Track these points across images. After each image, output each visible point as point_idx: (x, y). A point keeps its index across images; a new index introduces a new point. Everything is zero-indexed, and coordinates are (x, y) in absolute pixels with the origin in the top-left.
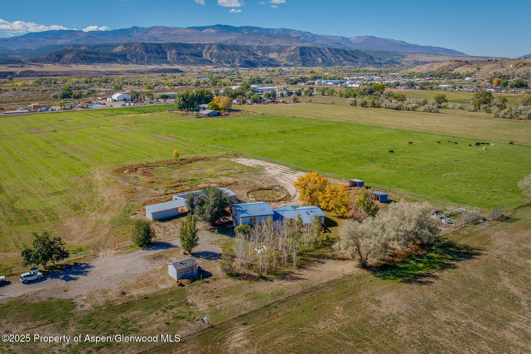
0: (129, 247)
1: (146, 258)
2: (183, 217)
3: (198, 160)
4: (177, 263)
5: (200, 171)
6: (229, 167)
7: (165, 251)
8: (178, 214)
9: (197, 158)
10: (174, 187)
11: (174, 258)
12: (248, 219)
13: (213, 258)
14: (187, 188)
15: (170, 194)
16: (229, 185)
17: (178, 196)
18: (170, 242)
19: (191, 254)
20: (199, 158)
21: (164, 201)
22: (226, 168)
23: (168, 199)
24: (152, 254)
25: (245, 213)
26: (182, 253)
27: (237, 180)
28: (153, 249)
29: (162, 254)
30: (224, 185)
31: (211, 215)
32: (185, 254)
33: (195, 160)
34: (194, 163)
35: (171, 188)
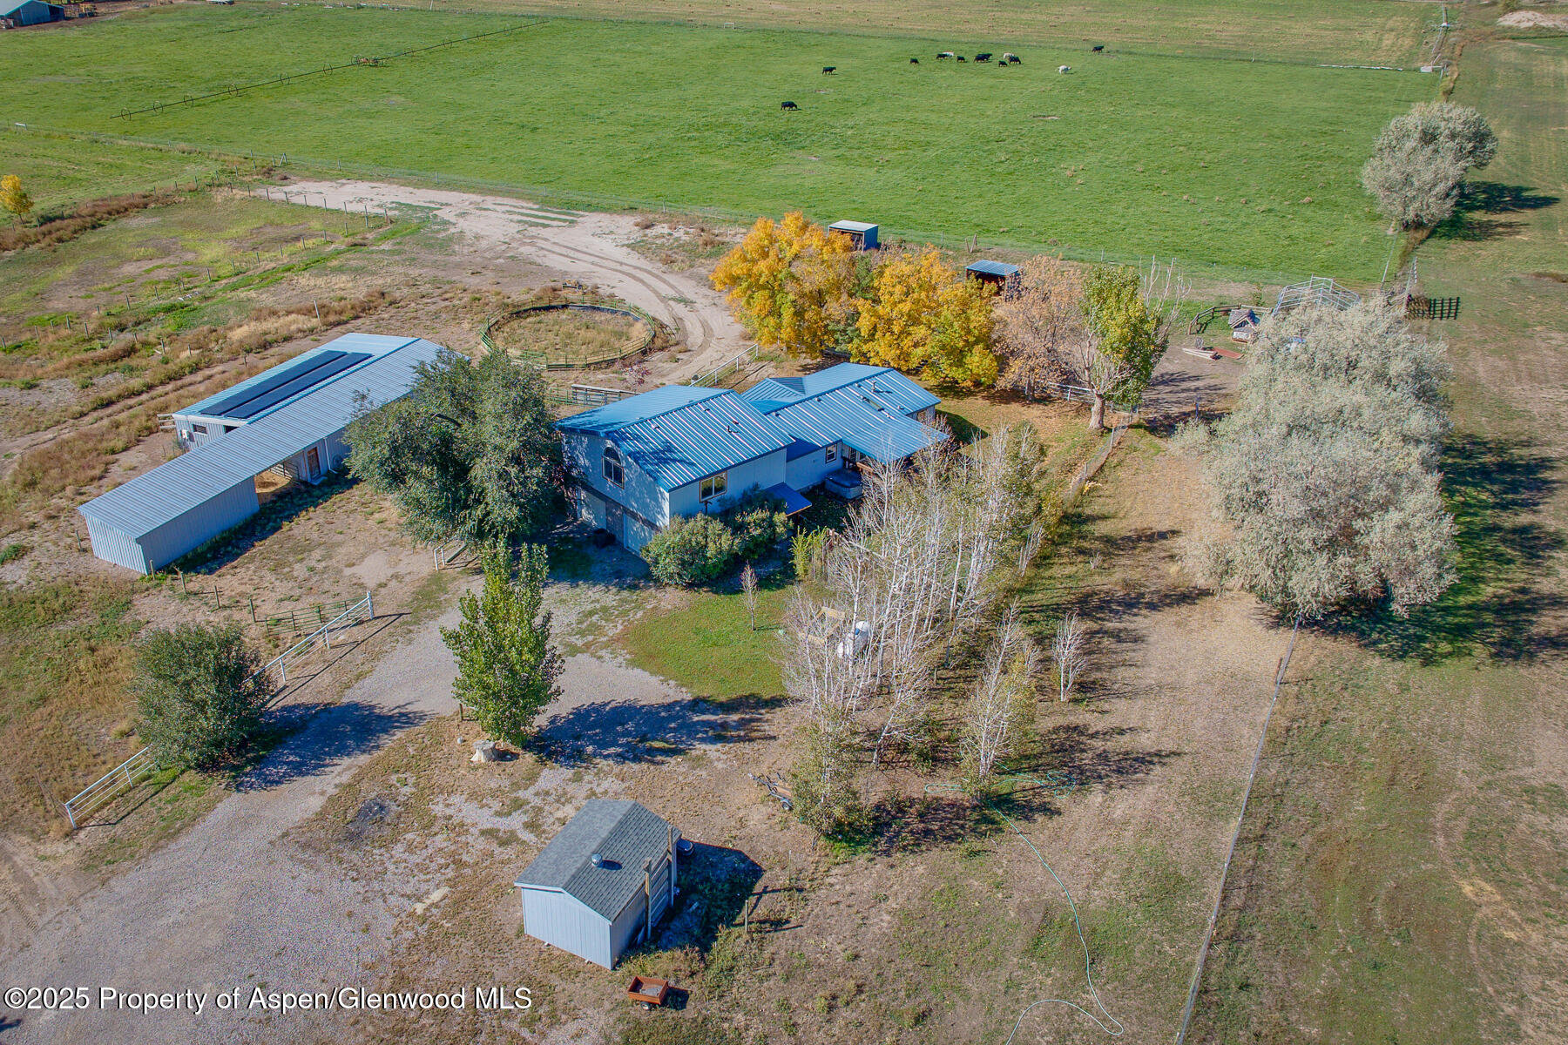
0: (140, 795)
1: (305, 846)
2: (289, 518)
3: (123, 211)
4: (585, 868)
5: (171, 260)
6: (281, 225)
7: (371, 767)
8: (256, 508)
9: (114, 204)
10: (116, 358)
11: (455, 799)
12: (696, 490)
13: (657, 744)
14: (185, 354)
15: (120, 397)
16: (363, 310)
17: (203, 413)
18: (356, 695)
19: (527, 746)
20: (124, 203)
21: (120, 444)
22: (271, 232)
23: (134, 432)
24: (316, 803)
25: (674, 460)
26: (478, 757)
27: (379, 282)
28: (299, 769)
29: (370, 791)
30: (341, 313)
31: (521, 506)
32: (501, 756)
33: (110, 213)
34: (110, 226)
35: (103, 367)
